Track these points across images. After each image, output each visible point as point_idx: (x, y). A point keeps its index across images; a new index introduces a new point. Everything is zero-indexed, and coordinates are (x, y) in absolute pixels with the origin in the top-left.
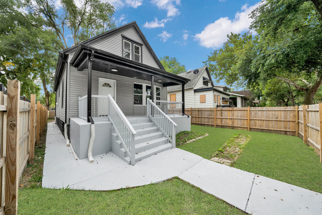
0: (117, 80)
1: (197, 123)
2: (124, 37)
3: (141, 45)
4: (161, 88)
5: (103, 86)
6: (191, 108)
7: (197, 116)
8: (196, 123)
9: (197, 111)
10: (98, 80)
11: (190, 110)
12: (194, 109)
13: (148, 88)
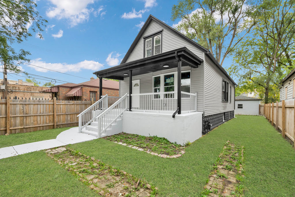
0: (140, 79)
3: (161, 32)
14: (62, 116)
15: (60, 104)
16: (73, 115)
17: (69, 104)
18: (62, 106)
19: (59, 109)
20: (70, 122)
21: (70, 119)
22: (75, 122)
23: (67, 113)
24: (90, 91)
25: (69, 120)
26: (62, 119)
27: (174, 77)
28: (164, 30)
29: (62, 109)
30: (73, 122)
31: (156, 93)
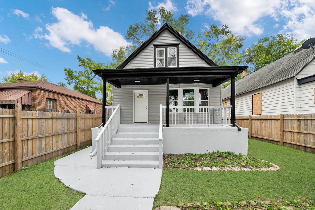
0: (149, 90)
1: (295, 143)
2: (156, 46)
3: (176, 45)
4: (209, 89)
5: (138, 97)
6: (282, 115)
7: (296, 130)
8: (292, 142)
9: (296, 122)
10: (132, 93)
11: (279, 118)
12: (288, 116)
13: (185, 92)
14: (30, 142)
15: (27, 117)
16: (51, 138)
17: (44, 117)
18: (30, 122)
19: (25, 127)
20: (45, 151)
21: (46, 145)
22: (53, 151)
23: (40, 136)
24: (47, 98)
25: (43, 148)
26: (30, 148)
27: (194, 92)
28: (180, 44)
29: (30, 129)
30: (50, 151)
31: (175, 107)
